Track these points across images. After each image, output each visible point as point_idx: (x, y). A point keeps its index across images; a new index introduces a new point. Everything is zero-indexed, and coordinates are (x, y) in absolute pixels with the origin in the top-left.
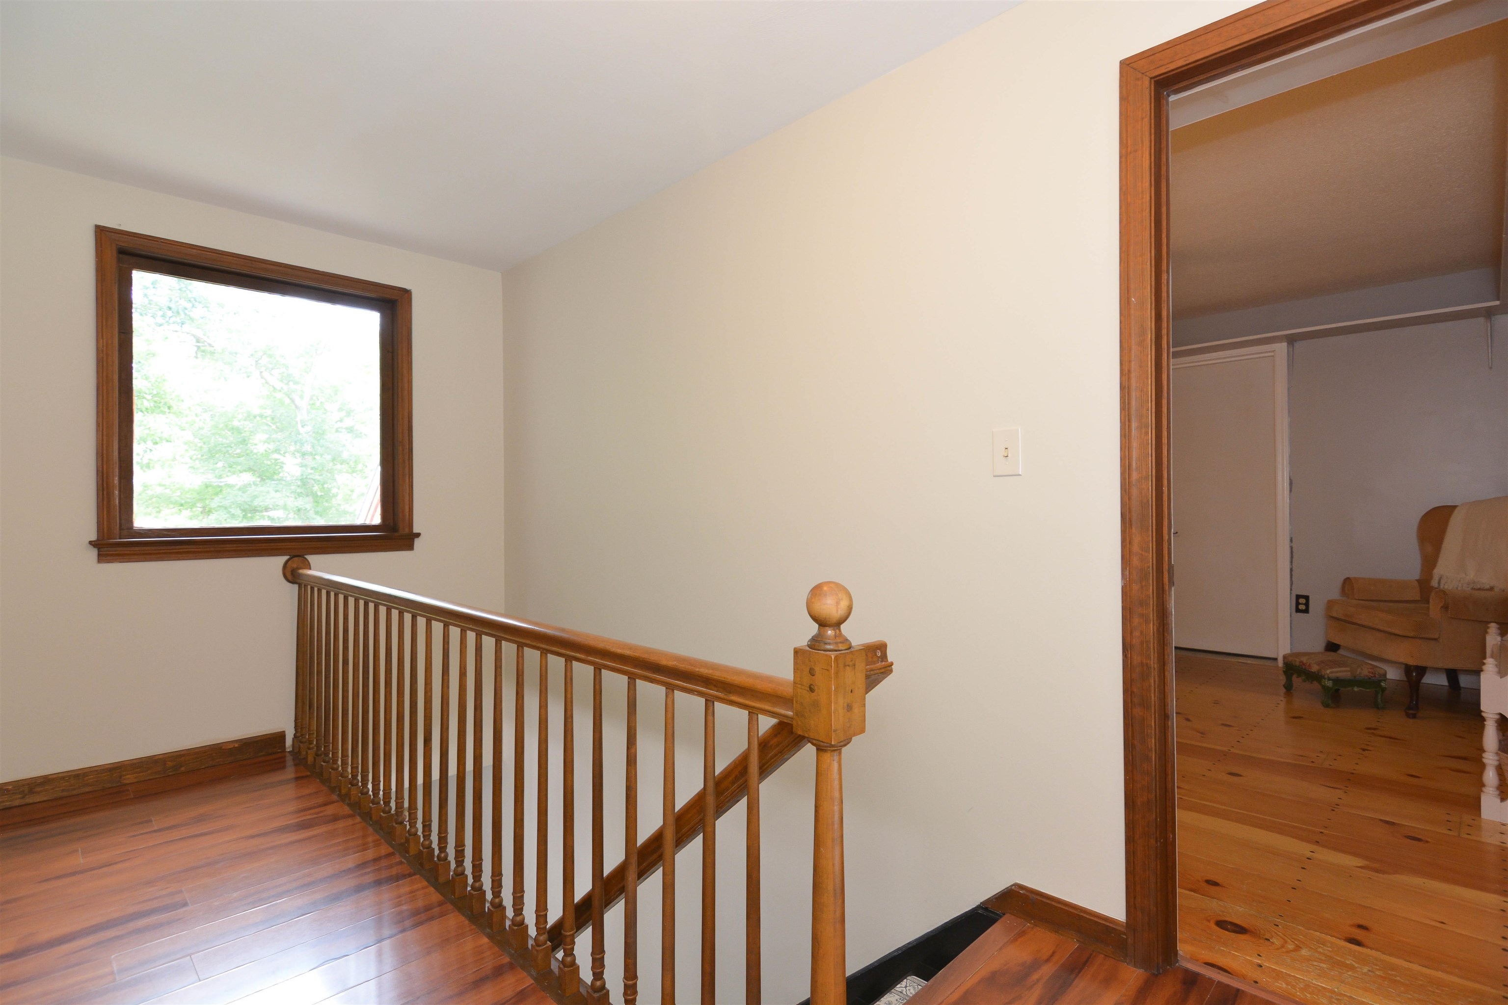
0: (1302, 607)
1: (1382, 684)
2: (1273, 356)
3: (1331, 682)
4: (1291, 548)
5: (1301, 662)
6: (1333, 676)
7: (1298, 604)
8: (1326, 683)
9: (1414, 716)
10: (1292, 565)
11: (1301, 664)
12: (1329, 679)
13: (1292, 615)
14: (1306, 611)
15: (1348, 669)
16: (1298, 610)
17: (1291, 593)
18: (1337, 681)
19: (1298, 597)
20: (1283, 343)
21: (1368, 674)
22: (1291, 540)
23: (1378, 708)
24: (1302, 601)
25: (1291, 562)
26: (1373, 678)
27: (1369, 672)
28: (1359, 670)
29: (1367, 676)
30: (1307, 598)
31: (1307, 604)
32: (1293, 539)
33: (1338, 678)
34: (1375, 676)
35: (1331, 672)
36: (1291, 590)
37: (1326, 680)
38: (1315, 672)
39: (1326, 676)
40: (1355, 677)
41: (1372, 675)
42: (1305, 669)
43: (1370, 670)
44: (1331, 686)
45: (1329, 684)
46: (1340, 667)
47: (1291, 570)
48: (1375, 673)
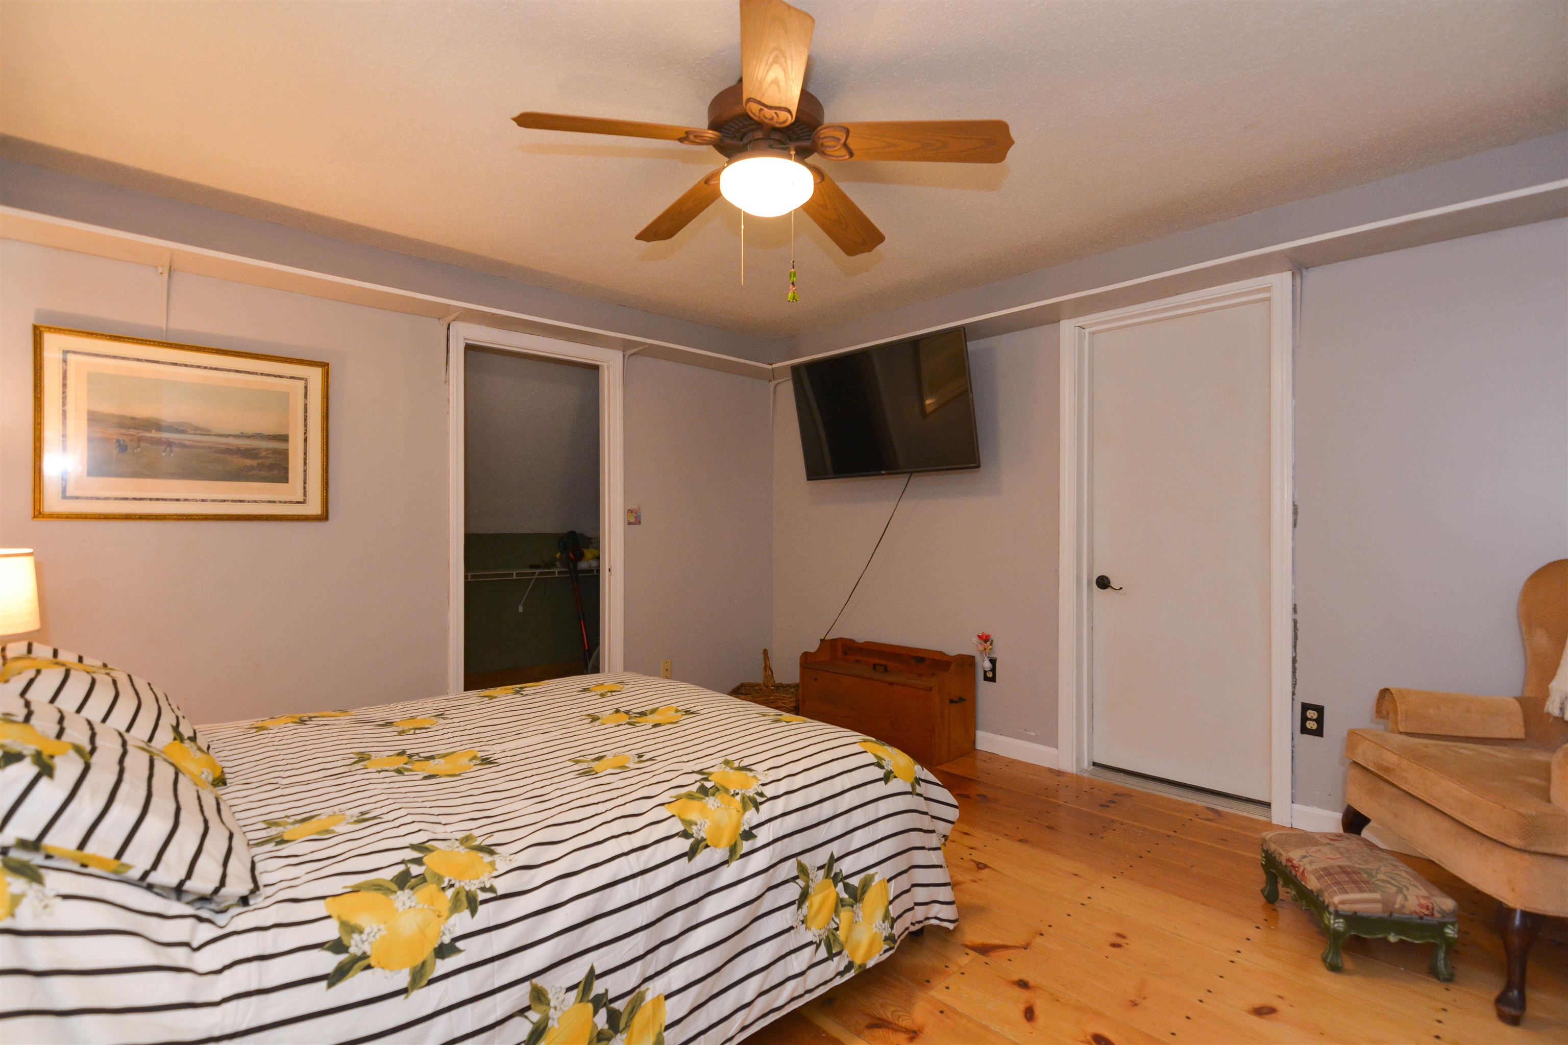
0: (1312, 725)
1: (1447, 931)
2: (1269, 299)
3: (1342, 920)
4: (1295, 622)
5: (1289, 860)
6: (1345, 908)
7: (1304, 719)
8: (1332, 922)
9: (1514, 1021)
10: (1295, 651)
11: (1290, 864)
12: (1338, 915)
13: (1295, 738)
14: (1319, 732)
15: (1377, 896)
16: (1304, 730)
17: (1293, 699)
18: (1353, 919)
19: (1305, 707)
20: (1285, 273)
21: (1418, 909)
22: (1295, 610)
23: (1437, 977)
24: (1312, 714)
25: (1295, 647)
26: (1429, 918)
27: (1421, 906)
28: (1399, 899)
29: (1415, 912)
30: (1320, 710)
31: (1320, 720)
32: (1298, 608)
33: (1355, 913)
34: (1432, 915)
35: (1343, 902)
36: (1293, 694)
37: (1332, 917)
38: (1312, 891)
39: (1332, 909)
40: (1391, 914)
41: (1427, 912)
42: (1296, 876)
43: (1423, 901)
44: (1341, 929)
45: (1339, 925)
46: (1361, 891)
47: (1294, 660)
48: (1433, 909)
